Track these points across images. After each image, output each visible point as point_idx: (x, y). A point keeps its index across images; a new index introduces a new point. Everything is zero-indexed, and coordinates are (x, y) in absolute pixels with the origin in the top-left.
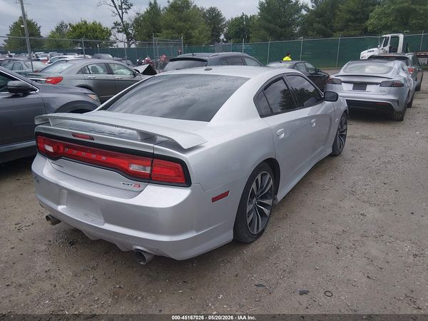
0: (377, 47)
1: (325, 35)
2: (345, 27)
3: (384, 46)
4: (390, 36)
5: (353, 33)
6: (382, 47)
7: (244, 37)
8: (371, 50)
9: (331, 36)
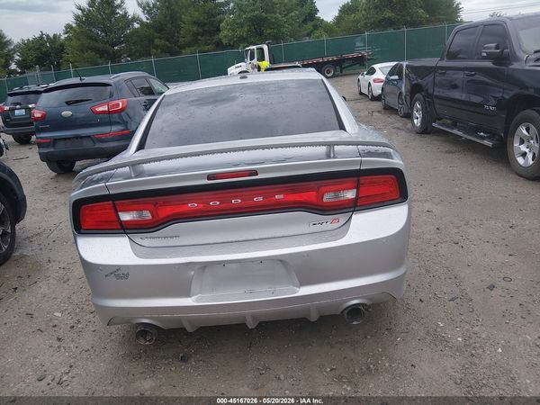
0: (243, 61)
1: (173, 53)
2: (194, 41)
3: (251, 60)
4: (255, 47)
5: (206, 48)
6: (249, 61)
7: (53, 63)
8: (238, 65)
9: (180, 53)
